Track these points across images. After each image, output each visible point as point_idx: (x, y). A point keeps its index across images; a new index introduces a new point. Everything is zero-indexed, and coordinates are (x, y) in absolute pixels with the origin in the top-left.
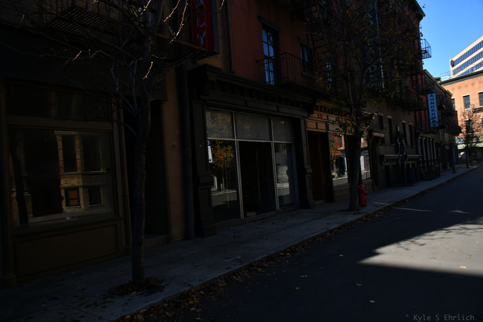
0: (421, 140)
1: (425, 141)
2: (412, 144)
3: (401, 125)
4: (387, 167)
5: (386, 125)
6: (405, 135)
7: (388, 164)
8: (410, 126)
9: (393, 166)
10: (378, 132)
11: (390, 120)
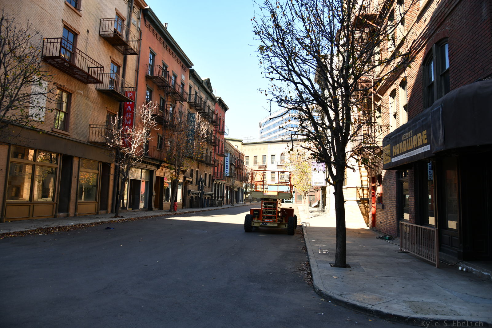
0: (216, 184)
1: (219, 184)
2: (209, 185)
3: (204, 174)
4: (192, 197)
5: (194, 174)
6: (205, 180)
7: (193, 195)
8: (210, 175)
9: (196, 197)
10: (189, 178)
11: (197, 171)
